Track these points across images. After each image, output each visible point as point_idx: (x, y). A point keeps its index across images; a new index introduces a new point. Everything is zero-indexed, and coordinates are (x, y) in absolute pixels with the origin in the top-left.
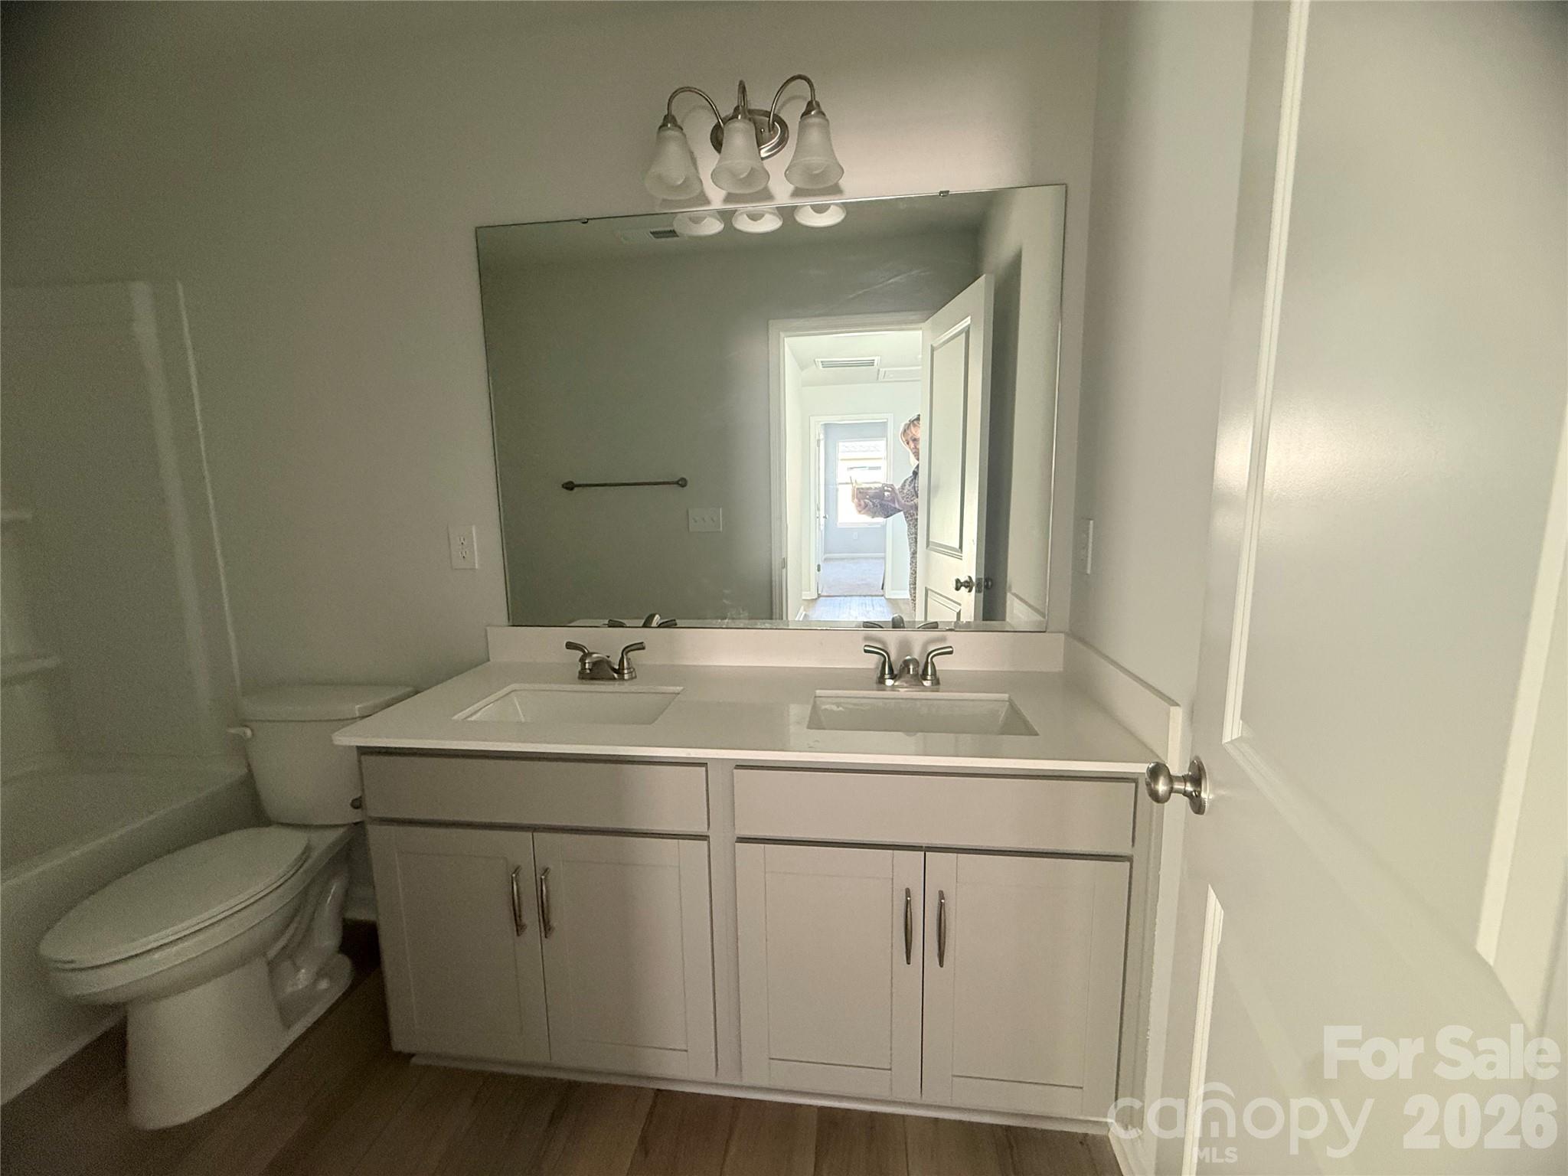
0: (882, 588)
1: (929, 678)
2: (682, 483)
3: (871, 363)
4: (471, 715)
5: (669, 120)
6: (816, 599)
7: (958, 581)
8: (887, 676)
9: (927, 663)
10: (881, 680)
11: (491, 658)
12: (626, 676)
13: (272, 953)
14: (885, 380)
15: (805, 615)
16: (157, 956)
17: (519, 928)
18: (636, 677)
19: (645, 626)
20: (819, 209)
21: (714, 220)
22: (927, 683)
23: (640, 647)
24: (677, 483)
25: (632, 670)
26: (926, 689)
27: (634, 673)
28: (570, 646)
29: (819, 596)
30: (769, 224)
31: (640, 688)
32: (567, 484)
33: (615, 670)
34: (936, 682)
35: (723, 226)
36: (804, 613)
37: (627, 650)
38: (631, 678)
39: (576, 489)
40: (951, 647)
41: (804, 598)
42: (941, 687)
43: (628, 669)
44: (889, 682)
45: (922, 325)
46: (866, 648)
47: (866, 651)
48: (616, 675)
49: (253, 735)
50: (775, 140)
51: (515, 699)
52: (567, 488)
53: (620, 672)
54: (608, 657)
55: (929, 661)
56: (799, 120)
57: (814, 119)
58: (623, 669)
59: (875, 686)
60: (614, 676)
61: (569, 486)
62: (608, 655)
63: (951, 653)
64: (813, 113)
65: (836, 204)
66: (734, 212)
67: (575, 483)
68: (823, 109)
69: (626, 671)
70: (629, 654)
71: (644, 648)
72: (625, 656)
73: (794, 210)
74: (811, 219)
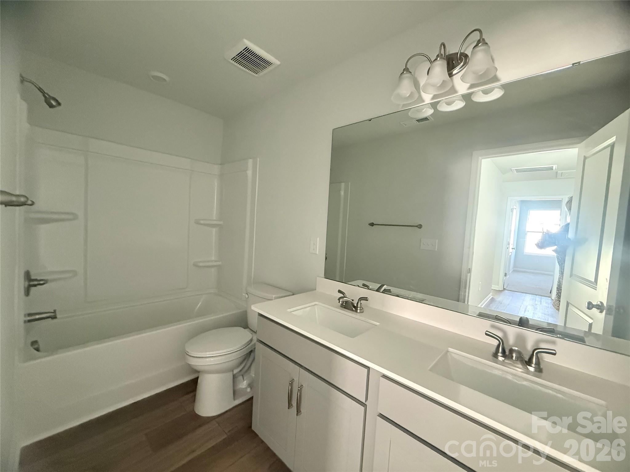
0: (551, 293)
1: (533, 365)
2: (420, 226)
3: (551, 168)
4: (293, 311)
5: (406, 70)
6: (502, 291)
7: (590, 303)
8: (500, 354)
9: (533, 355)
10: (495, 355)
11: (317, 289)
12: (358, 311)
13: (235, 371)
14: (562, 177)
15: (492, 298)
16: (208, 359)
17: (290, 405)
18: (363, 312)
19: (378, 290)
20: (486, 92)
21: (429, 109)
22: (532, 369)
23: (366, 299)
24: (417, 226)
25: (361, 308)
26: (528, 372)
27: (362, 310)
28: (340, 291)
29: (504, 289)
30: (459, 105)
31: (363, 318)
32: (371, 223)
33: (354, 307)
34: (539, 370)
35: (433, 111)
36: (492, 296)
37: (361, 299)
38: (360, 312)
39: (375, 226)
40: (555, 350)
41: (492, 288)
42: (543, 374)
43: (360, 308)
44: (501, 359)
45: (579, 145)
46: (486, 332)
47: (486, 334)
48: (354, 309)
49: (248, 297)
50: (462, 64)
51: (316, 308)
52: (370, 225)
53: (356, 308)
54: (353, 300)
55: (535, 354)
56: (472, 49)
57: (481, 47)
58: (358, 307)
59: (491, 357)
60: (353, 309)
61: (372, 224)
62: (353, 299)
63: (555, 354)
64: (480, 45)
65: (497, 87)
66: (438, 102)
67: (374, 223)
68: (487, 41)
69: (359, 309)
70: (362, 301)
71: (367, 300)
72: (359, 302)
73: (471, 95)
74: (480, 98)
